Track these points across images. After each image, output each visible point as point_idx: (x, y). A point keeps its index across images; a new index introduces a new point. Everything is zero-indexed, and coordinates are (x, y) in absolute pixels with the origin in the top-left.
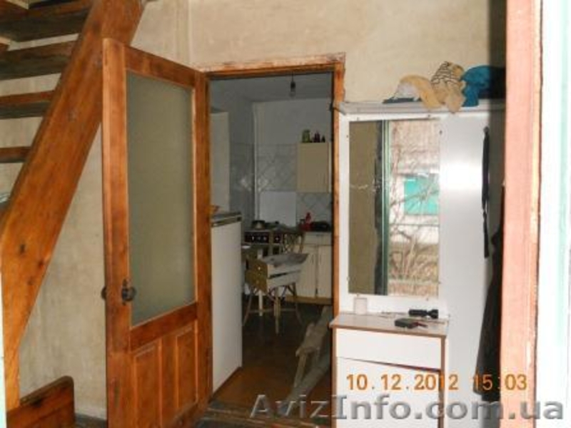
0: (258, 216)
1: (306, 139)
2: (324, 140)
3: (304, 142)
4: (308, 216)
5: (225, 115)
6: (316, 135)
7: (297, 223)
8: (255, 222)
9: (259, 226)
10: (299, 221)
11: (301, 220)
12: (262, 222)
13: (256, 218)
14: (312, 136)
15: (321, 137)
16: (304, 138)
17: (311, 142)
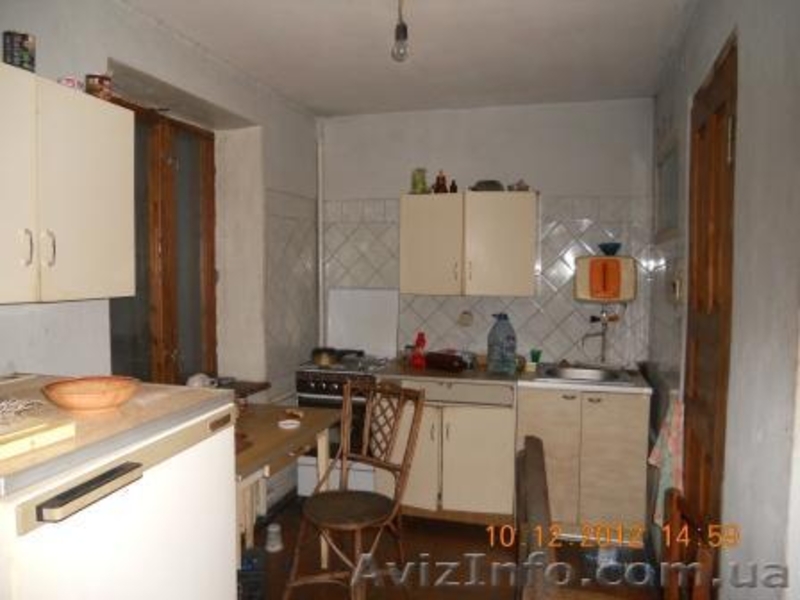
0: (325, 340)
1: (418, 186)
2: (454, 189)
3: (413, 193)
4: (421, 340)
5: (256, 131)
6: (438, 179)
7: (398, 352)
8: (317, 352)
9: (325, 360)
10: (402, 349)
11: (408, 347)
12: (331, 352)
13: (321, 345)
14: (431, 181)
15: (448, 185)
16: (414, 185)
17: (428, 192)
